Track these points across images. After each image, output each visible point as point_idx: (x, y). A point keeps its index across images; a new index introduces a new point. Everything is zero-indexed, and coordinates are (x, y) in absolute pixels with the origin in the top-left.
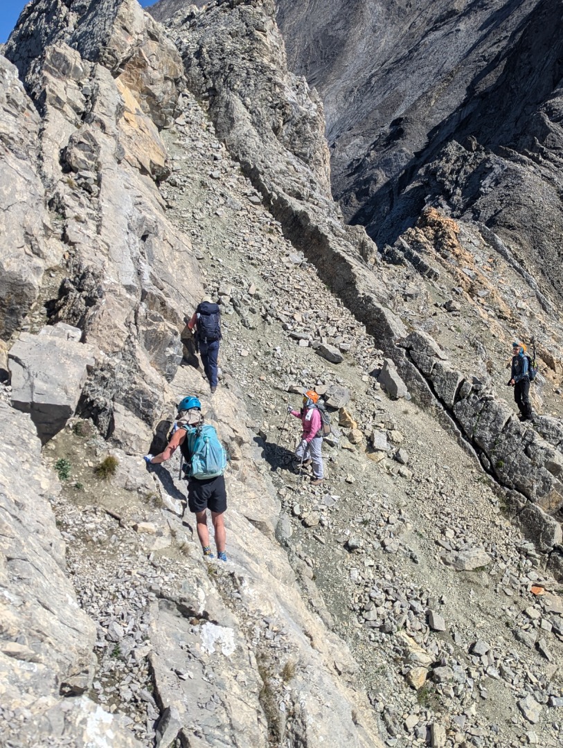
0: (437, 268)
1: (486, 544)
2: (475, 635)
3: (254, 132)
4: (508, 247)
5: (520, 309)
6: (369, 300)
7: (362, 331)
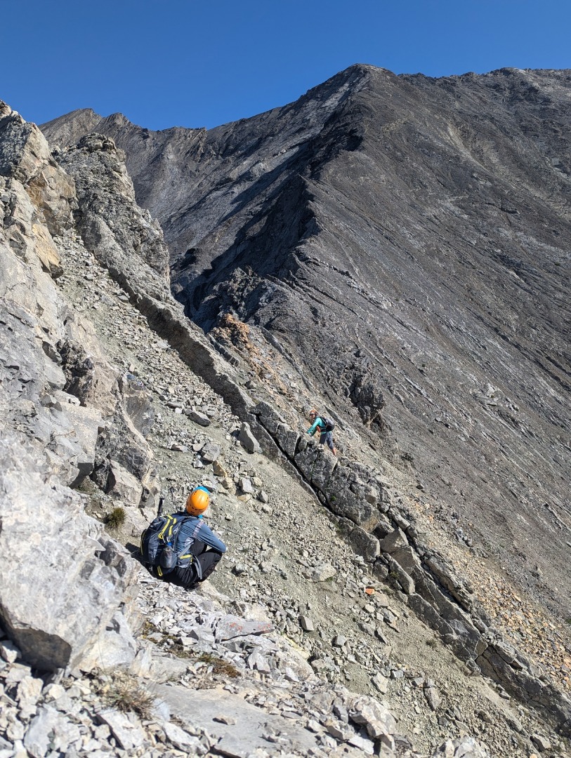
0: (237, 358)
1: (331, 560)
2: (335, 631)
3: (118, 247)
4: (281, 344)
5: (292, 388)
6: (225, 378)
7: (221, 401)
